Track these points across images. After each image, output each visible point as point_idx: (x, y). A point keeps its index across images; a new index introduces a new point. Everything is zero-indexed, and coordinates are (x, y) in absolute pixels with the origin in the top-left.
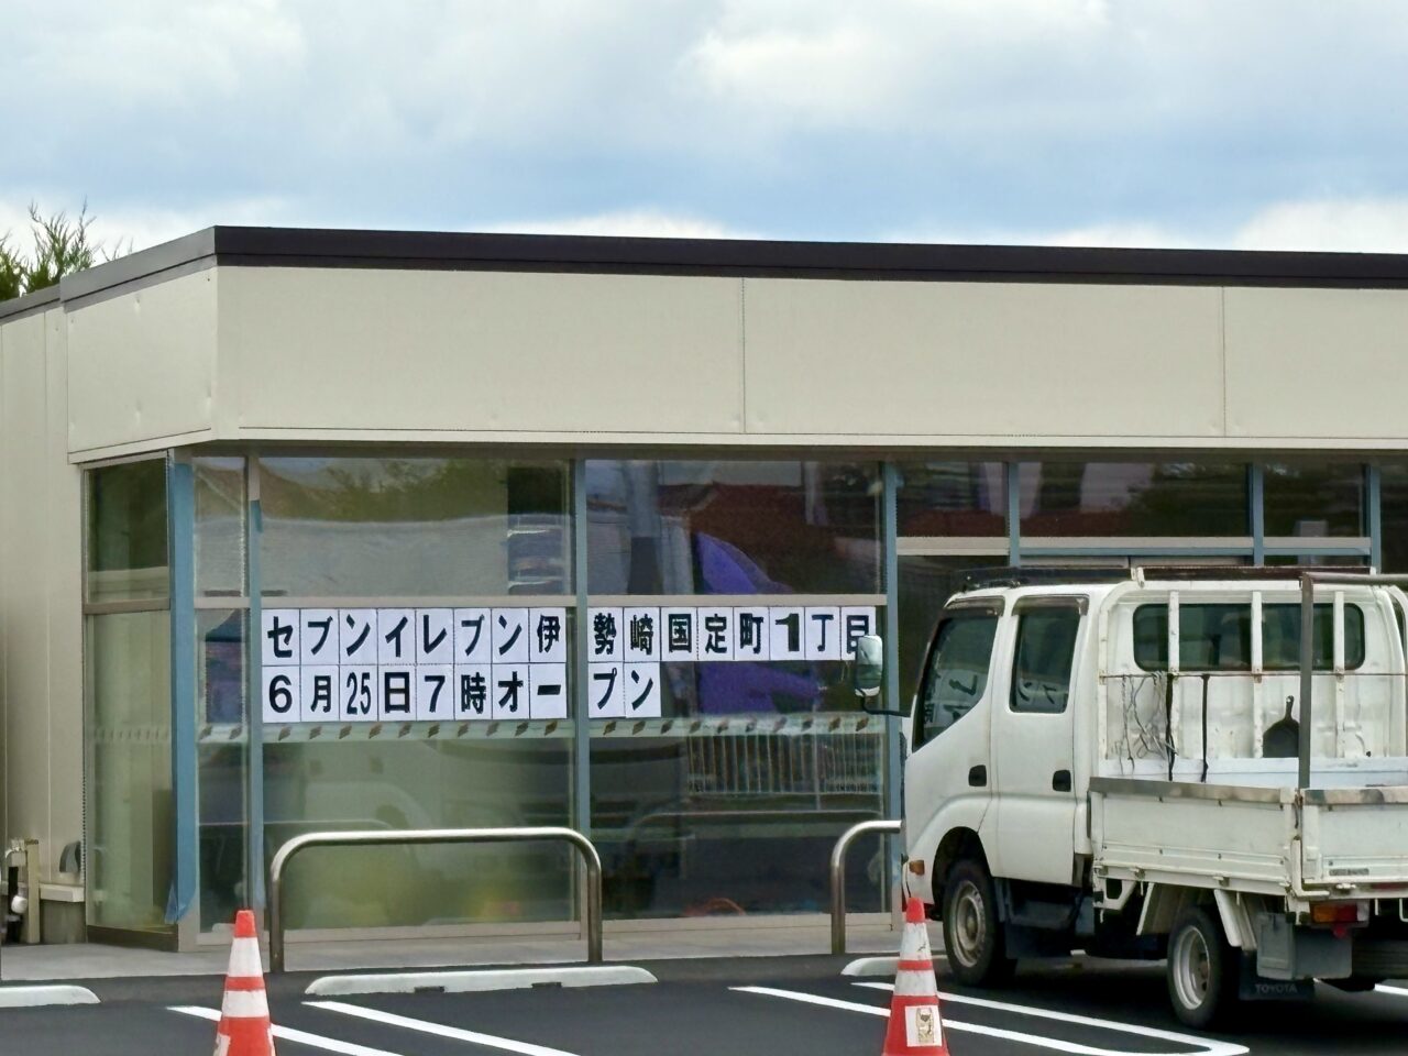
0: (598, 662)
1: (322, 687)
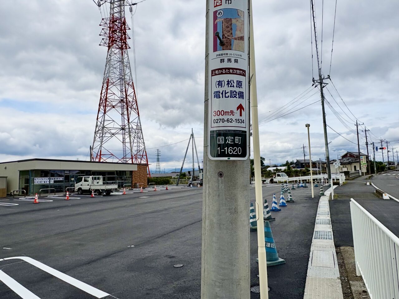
0: (51, 180)
1: (37, 182)
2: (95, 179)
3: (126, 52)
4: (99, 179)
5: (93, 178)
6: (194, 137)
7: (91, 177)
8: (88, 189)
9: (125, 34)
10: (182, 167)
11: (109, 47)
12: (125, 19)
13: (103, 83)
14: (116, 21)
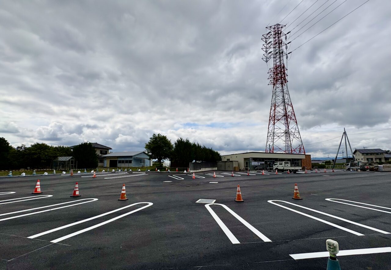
1: (253, 164)
2: (286, 163)
3: (285, 85)
4: (288, 163)
5: (285, 162)
6: (346, 135)
7: (284, 162)
8: (282, 169)
9: (284, 73)
10: (336, 157)
11: (274, 84)
12: (283, 64)
13: (271, 107)
14: (278, 68)
